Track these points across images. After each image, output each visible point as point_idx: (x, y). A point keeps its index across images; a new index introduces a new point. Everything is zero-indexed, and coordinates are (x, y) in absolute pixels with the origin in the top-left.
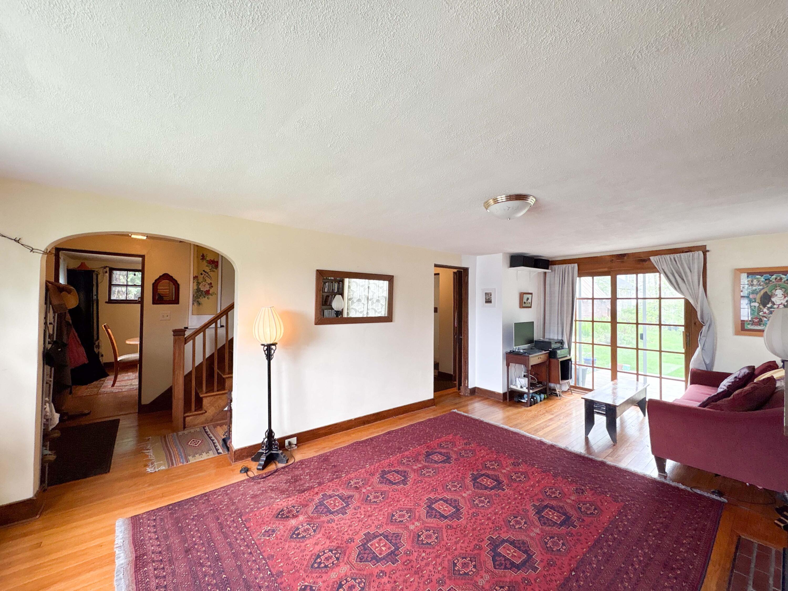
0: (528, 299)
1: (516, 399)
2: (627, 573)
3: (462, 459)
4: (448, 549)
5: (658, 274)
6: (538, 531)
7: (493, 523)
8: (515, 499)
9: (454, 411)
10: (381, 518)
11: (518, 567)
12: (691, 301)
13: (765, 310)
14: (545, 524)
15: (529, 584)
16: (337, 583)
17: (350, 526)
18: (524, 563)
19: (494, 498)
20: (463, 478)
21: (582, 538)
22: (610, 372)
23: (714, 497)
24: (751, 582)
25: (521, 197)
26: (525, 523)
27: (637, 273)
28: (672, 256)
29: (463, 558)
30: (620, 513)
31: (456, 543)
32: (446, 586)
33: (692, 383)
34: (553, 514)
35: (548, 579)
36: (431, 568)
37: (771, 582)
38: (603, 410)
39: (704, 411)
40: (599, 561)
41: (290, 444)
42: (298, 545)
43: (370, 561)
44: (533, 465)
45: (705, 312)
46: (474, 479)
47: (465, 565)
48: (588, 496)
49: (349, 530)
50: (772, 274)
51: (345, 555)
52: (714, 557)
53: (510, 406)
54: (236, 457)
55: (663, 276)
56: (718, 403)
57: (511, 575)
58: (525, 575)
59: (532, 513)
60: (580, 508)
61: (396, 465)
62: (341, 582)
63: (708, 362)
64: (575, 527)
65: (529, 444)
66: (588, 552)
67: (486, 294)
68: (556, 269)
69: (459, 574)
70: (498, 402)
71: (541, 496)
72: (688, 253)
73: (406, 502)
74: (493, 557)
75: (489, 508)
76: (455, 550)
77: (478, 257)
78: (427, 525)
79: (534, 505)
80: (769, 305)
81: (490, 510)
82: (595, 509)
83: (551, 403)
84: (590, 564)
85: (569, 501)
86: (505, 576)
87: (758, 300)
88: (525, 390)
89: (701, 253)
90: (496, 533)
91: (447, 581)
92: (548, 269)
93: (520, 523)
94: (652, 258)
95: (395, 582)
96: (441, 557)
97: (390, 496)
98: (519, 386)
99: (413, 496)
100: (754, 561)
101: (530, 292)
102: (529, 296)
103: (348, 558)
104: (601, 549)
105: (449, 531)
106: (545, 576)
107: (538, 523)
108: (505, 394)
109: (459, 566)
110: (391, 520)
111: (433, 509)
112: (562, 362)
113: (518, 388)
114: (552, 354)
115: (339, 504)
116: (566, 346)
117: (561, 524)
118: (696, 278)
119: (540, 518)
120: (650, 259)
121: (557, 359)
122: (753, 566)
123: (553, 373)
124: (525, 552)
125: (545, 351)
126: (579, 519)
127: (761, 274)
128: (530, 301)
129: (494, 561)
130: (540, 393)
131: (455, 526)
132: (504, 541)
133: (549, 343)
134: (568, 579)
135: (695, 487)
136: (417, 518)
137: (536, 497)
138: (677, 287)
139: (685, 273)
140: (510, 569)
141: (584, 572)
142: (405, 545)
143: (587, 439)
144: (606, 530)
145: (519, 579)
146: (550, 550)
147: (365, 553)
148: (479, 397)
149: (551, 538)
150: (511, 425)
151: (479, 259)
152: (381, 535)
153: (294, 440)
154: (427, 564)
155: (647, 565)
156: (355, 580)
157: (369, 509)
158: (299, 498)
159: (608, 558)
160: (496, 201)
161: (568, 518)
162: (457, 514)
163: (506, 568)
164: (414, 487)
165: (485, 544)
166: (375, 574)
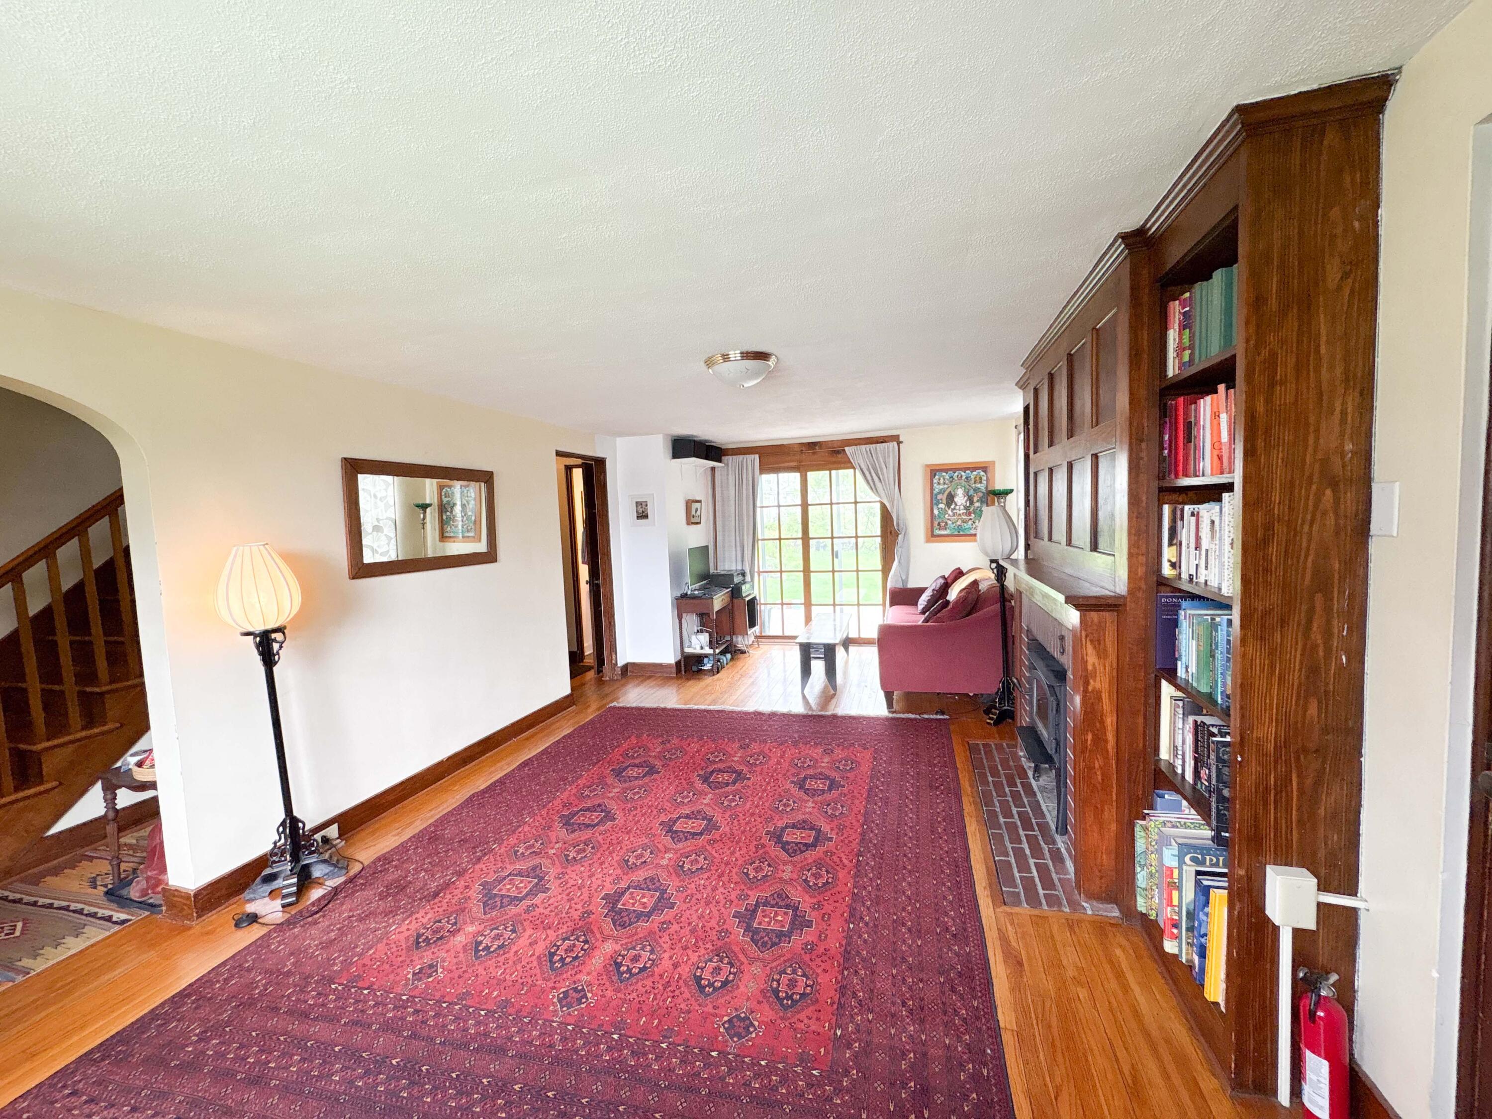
0: (697, 510)
1: (694, 668)
2: (907, 806)
3: (672, 764)
4: (727, 864)
5: (852, 470)
6: (811, 804)
7: (760, 817)
8: (768, 783)
9: (612, 705)
10: (611, 872)
11: (814, 845)
12: (887, 505)
13: (950, 512)
14: (814, 795)
15: (833, 854)
16: (611, 965)
17: (569, 900)
18: (817, 839)
19: (744, 791)
20: (691, 784)
21: (856, 793)
22: (802, 608)
23: (939, 717)
24: (989, 774)
25: (762, 356)
26: (794, 802)
27: (830, 470)
28: (868, 447)
29: (751, 864)
30: (875, 758)
31: (733, 853)
32: (751, 899)
33: (892, 605)
34: (816, 783)
35: (846, 842)
36: (721, 890)
37: (1000, 768)
38: (821, 653)
39: (929, 626)
40: (880, 807)
41: (325, 840)
42: (501, 959)
43: (637, 921)
44: (765, 741)
45: (901, 517)
46: (705, 780)
47: (758, 870)
48: (839, 753)
49: (573, 905)
50: (955, 470)
51: (593, 932)
52: (959, 765)
53: (688, 679)
54: (199, 905)
55: (858, 472)
56: (939, 615)
57: (811, 855)
58: (825, 849)
59: (795, 790)
60: (838, 768)
61: (577, 802)
62: (615, 962)
63: (904, 577)
64: (844, 786)
65: (744, 719)
66: (867, 804)
67: (638, 504)
68: (730, 461)
69: (758, 880)
70: (672, 678)
71: (794, 771)
72: (884, 444)
73: (632, 839)
74: (783, 848)
75: (745, 803)
76: (736, 860)
77: (619, 440)
78: (682, 851)
79: (792, 782)
80: (953, 507)
81: (748, 806)
82: (852, 763)
83: (740, 664)
84: (875, 813)
85: (823, 765)
86: (806, 859)
87: (944, 501)
88: (708, 651)
89: (895, 443)
90: (770, 824)
91: (749, 893)
92: (720, 461)
93: (789, 805)
94: (847, 449)
95: (690, 924)
96: (726, 875)
97: (602, 842)
98: (698, 647)
99: (637, 829)
100: (984, 757)
101: (698, 499)
102: (697, 505)
103: (602, 933)
104: (876, 796)
105: (716, 845)
106: (842, 841)
107: (806, 797)
108: (678, 664)
109: (752, 874)
110: (627, 867)
111: (676, 832)
112: (748, 601)
113: (698, 651)
114: (736, 592)
115: (525, 885)
116: (748, 578)
117: (830, 789)
118: (891, 475)
119: (806, 791)
120: (844, 450)
121: (743, 599)
122: (985, 761)
123: (738, 621)
124: (812, 829)
125: (727, 588)
126: (842, 778)
127: (946, 471)
128: (698, 513)
129: (787, 851)
130: (723, 653)
131: (718, 839)
132: (783, 829)
133: (731, 576)
134: (863, 834)
135: (922, 713)
136: (663, 850)
137: (789, 774)
138: (874, 488)
139: (881, 469)
140: (807, 850)
141: (873, 822)
142: (672, 885)
143: (804, 697)
144: (872, 778)
145: (821, 855)
146: (832, 816)
147: (622, 917)
148: (637, 677)
149: (828, 805)
150: (707, 702)
151: (621, 442)
152: (629, 887)
153: (333, 832)
154: (715, 889)
155: (918, 793)
156: (634, 948)
157: (582, 869)
158: (435, 906)
159: (886, 801)
160: (726, 358)
161: (832, 781)
162: (712, 825)
163: (802, 852)
164: (631, 818)
165: (766, 840)
166: (657, 929)
